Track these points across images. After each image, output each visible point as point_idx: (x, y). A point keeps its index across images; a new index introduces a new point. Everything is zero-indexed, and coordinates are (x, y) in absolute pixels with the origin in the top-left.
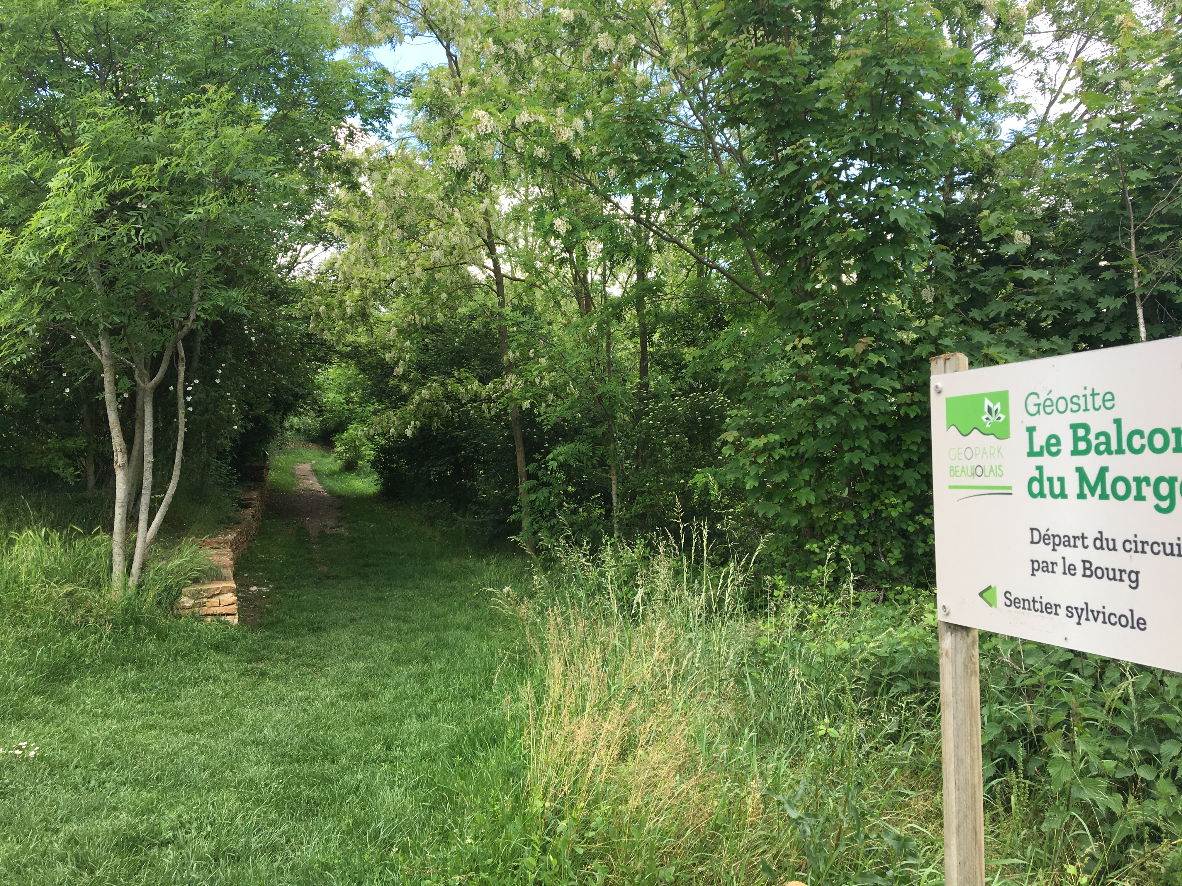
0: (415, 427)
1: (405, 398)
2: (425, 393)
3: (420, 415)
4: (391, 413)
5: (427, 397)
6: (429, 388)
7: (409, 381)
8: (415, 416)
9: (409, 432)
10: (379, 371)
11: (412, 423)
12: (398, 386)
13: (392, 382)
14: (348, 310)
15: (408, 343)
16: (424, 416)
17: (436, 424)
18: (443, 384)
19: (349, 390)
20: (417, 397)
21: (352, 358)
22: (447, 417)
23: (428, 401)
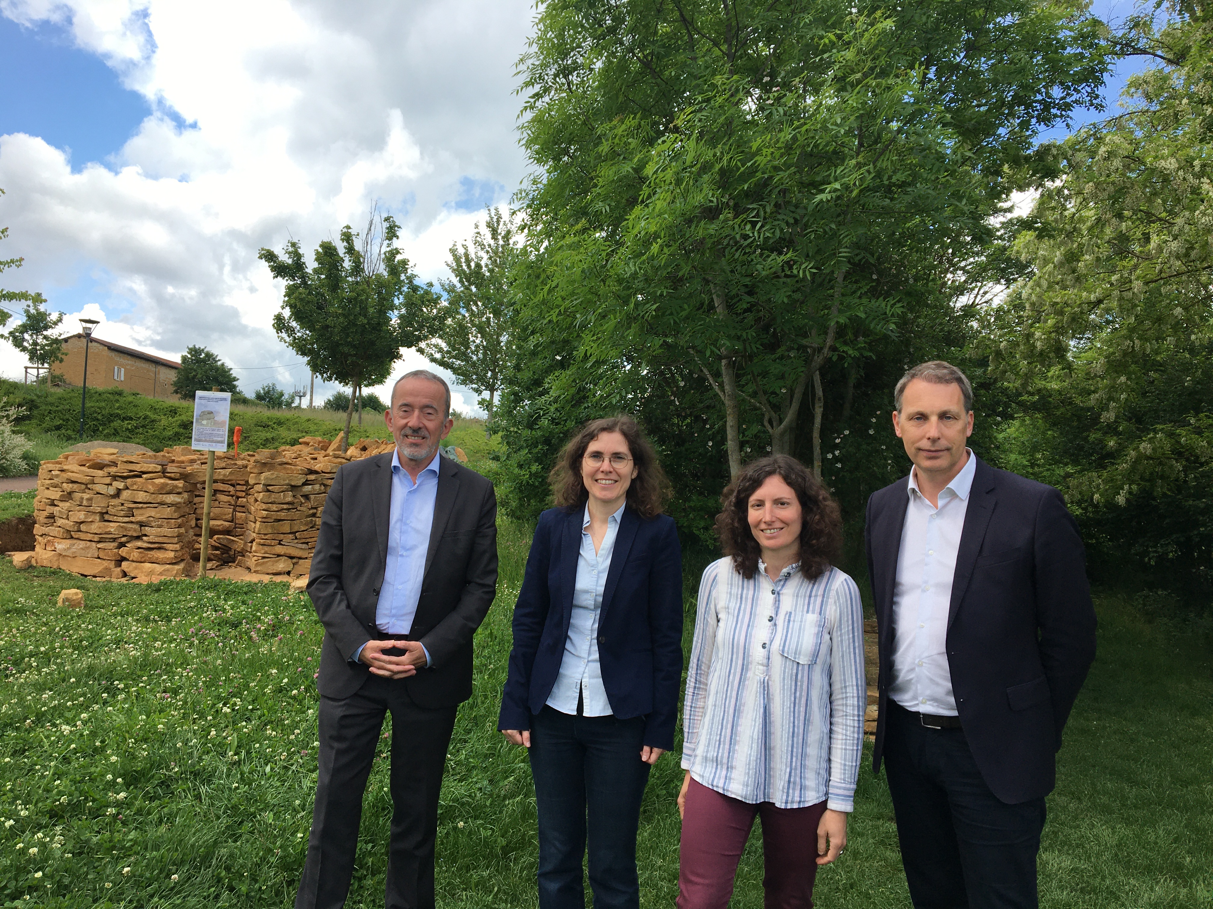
0: (1130, 493)
1: (1113, 456)
2: (1145, 447)
3: (1137, 477)
4: (1095, 474)
5: (1149, 452)
6: (1151, 441)
7: (1117, 433)
8: (1129, 477)
9: (1121, 499)
10: (1075, 424)
11: (1126, 487)
12: (1101, 441)
13: (1093, 436)
14: (1038, 344)
15: (1123, 379)
16: (1142, 479)
17: (1160, 488)
18: (1171, 435)
19: (1035, 448)
20: (1133, 453)
21: (1039, 411)
22: (1177, 480)
23: (1148, 458)
